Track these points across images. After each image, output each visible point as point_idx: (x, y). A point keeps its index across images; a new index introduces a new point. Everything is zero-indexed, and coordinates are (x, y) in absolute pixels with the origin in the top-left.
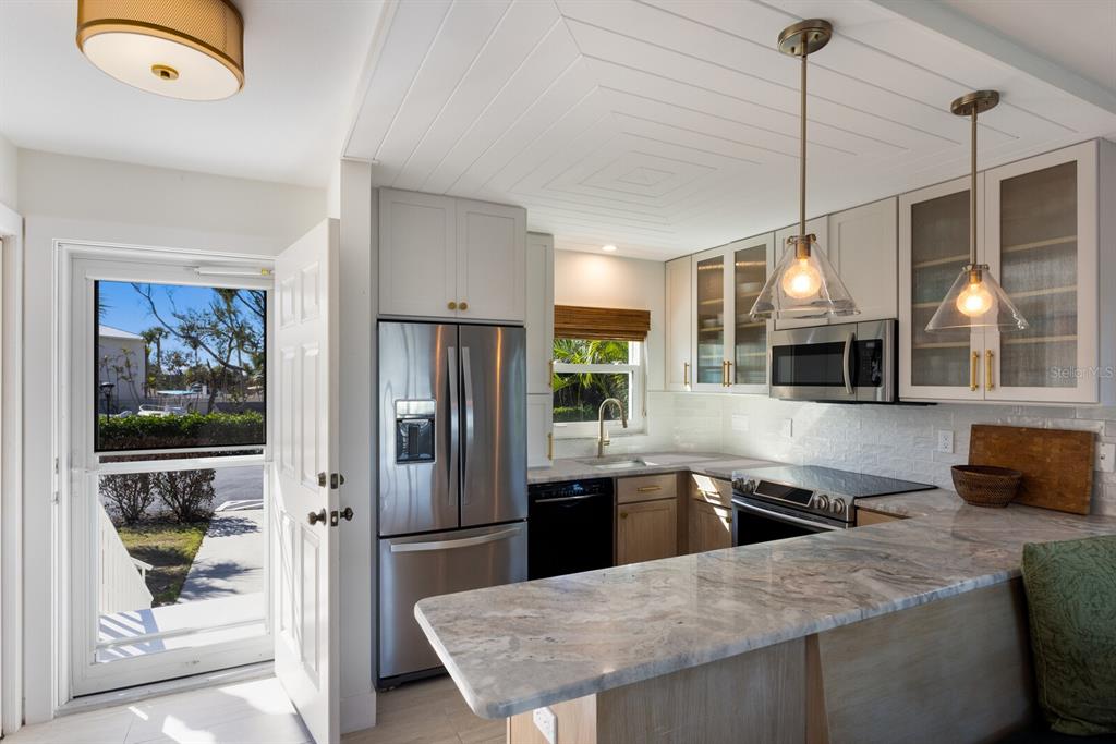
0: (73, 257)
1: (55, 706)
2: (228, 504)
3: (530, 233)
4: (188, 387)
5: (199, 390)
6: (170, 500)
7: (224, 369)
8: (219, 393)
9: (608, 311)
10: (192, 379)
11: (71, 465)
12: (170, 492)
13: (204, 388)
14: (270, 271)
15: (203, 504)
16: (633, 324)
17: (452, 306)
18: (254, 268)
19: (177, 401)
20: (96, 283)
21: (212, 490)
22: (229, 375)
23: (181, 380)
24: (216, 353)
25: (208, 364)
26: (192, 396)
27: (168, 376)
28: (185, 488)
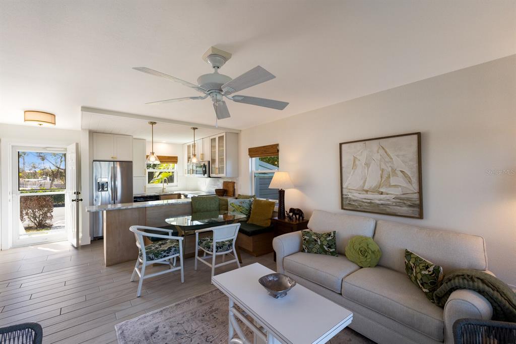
0: (12, 146)
1: (9, 247)
2: (59, 221)
3: (135, 139)
4: (40, 178)
5: (45, 179)
6: (33, 220)
7: (58, 170)
8: (56, 180)
9: (165, 157)
10: (42, 175)
11: (12, 194)
12: (33, 217)
13: (48, 178)
14: (66, 149)
15: (48, 221)
16: (173, 160)
17: (112, 158)
18: (62, 148)
19: (34, 184)
20: (19, 152)
21: (52, 216)
22: (61, 172)
23: (35, 175)
24: (54, 163)
25: (50, 168)
26: (42, 182)
27: (29, 173)
28: (40, 216)
